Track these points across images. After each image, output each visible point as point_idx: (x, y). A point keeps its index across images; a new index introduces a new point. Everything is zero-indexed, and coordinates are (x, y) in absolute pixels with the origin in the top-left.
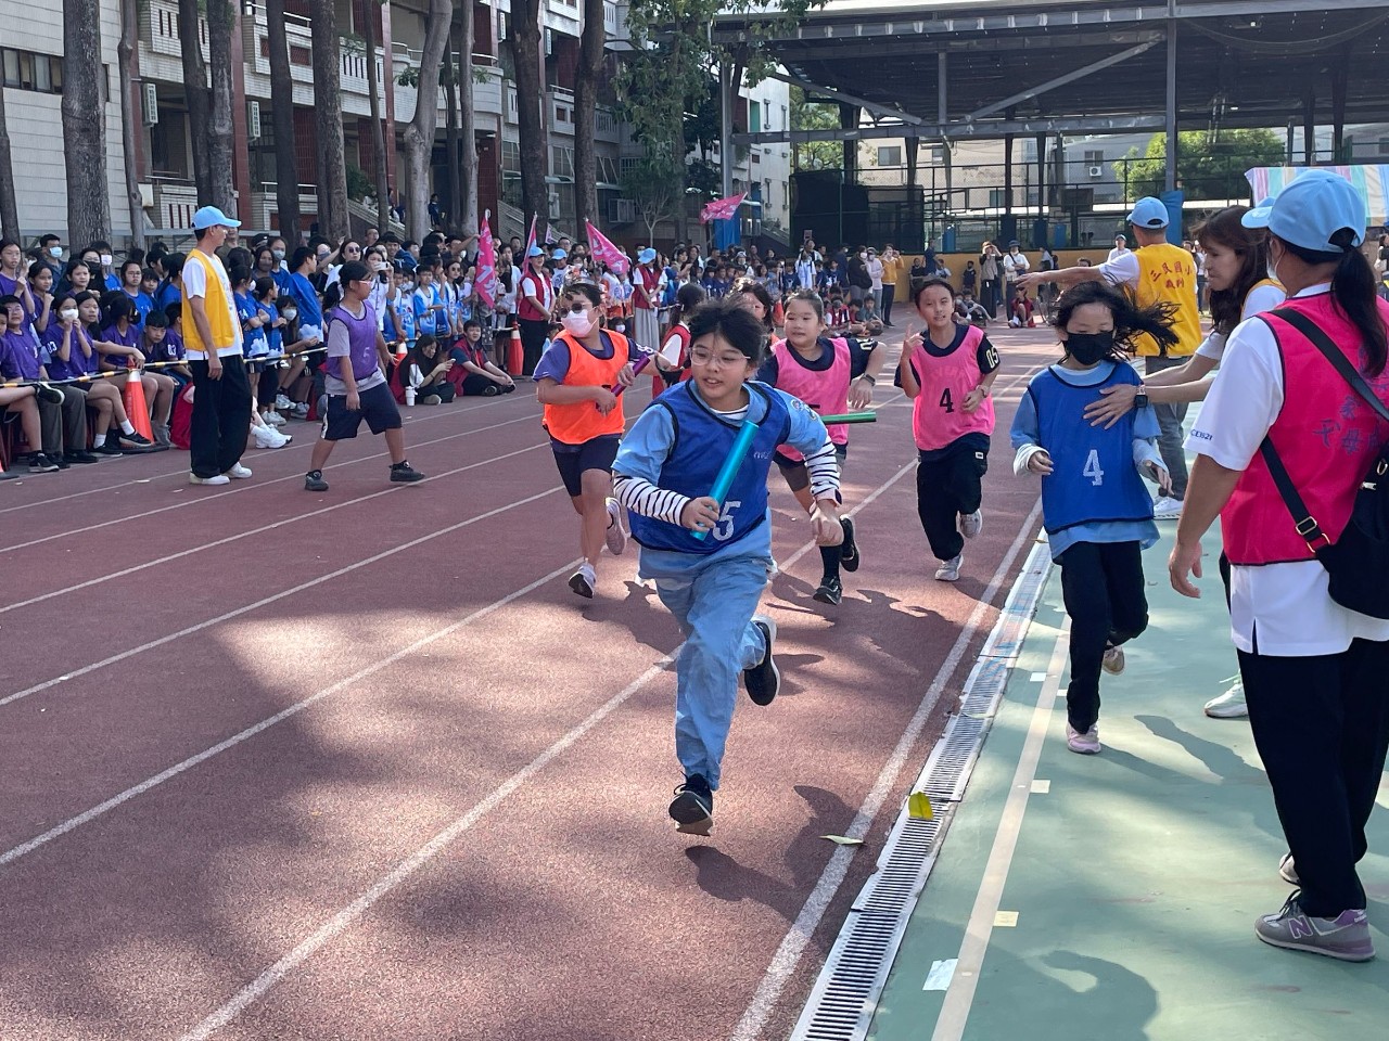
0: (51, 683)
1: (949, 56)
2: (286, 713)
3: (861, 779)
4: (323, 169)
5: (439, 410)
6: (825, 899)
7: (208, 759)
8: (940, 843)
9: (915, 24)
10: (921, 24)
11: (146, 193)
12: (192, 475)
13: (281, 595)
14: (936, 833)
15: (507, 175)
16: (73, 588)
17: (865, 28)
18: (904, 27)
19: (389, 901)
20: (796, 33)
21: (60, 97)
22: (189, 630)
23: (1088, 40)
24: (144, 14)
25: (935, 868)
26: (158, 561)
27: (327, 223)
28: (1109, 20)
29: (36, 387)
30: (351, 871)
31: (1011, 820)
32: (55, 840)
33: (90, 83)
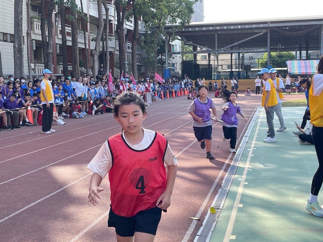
0: (9, 181)
1: (218, 35)
2: (64, 188)
3: (199, 204)
4: (74, 60)
5: (100, 116)
6: (190, 233)
7: (45, 199)
8: (217, 219)
9: (210, 28)
10: (211, 28)
11: (32, 65)
12: (42, 131)
13: (63, 160)
14: (216, 217)
15: (116, 61)
16: (14, 158)
17: (199, 28)
18: (207, 28)
19: (88, 233)
20: (183, 30)
21: (13, 43)
22: (41, 168)
23: (249, 31)
24: (33, 25)
25: (216, 225)
26: (34, 152)
27: (74, 72)
28: (254, 27)
29: (6, 111)
30: (79, 226)
31: (234, 214)
32: (9, 218)
33: (20, 41)
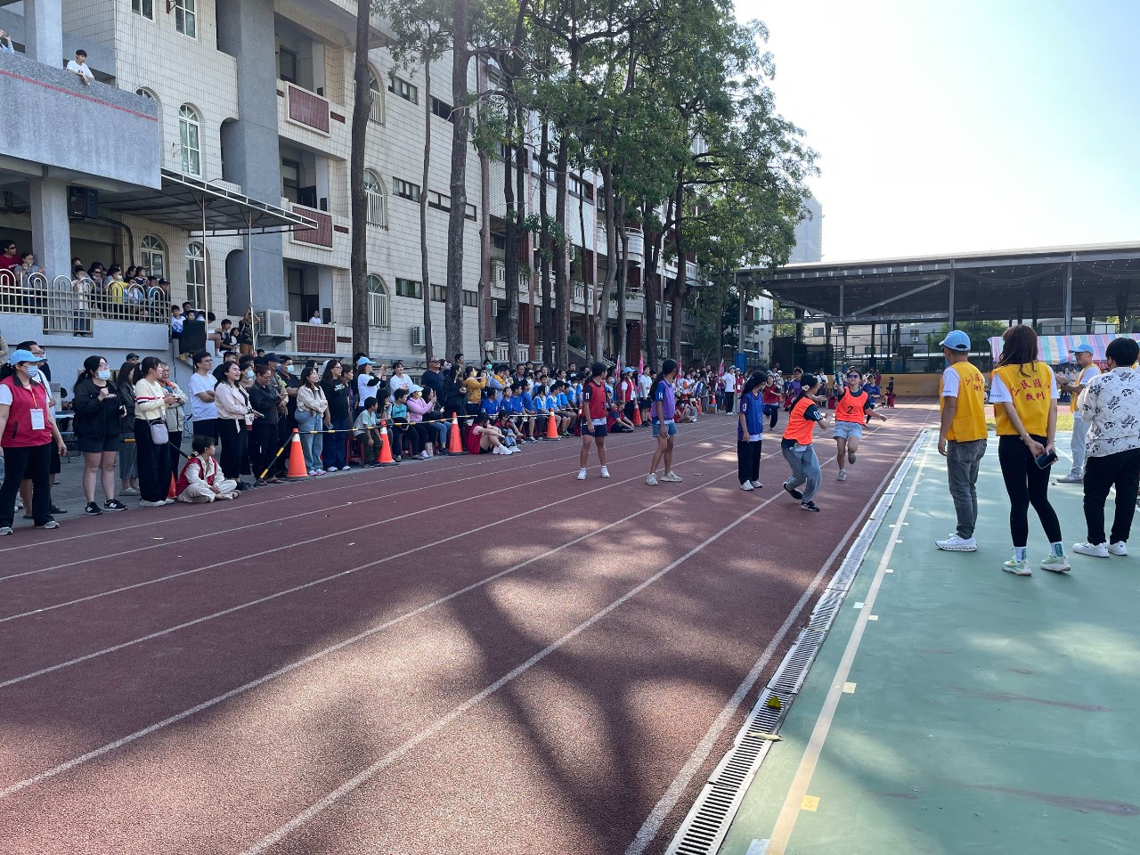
0: (340, 575)
1: (845, 286)
6: (692, 771)
9: (829, 273)
10: (832, 273)
11: (490, 346)
17: (806, 275)
18: (824, 274)
20: (774, 277)
23: (911, 279)
24: (493, 271)
28: (921, 270)
33: (457, 297)
